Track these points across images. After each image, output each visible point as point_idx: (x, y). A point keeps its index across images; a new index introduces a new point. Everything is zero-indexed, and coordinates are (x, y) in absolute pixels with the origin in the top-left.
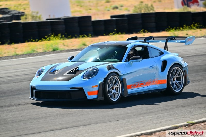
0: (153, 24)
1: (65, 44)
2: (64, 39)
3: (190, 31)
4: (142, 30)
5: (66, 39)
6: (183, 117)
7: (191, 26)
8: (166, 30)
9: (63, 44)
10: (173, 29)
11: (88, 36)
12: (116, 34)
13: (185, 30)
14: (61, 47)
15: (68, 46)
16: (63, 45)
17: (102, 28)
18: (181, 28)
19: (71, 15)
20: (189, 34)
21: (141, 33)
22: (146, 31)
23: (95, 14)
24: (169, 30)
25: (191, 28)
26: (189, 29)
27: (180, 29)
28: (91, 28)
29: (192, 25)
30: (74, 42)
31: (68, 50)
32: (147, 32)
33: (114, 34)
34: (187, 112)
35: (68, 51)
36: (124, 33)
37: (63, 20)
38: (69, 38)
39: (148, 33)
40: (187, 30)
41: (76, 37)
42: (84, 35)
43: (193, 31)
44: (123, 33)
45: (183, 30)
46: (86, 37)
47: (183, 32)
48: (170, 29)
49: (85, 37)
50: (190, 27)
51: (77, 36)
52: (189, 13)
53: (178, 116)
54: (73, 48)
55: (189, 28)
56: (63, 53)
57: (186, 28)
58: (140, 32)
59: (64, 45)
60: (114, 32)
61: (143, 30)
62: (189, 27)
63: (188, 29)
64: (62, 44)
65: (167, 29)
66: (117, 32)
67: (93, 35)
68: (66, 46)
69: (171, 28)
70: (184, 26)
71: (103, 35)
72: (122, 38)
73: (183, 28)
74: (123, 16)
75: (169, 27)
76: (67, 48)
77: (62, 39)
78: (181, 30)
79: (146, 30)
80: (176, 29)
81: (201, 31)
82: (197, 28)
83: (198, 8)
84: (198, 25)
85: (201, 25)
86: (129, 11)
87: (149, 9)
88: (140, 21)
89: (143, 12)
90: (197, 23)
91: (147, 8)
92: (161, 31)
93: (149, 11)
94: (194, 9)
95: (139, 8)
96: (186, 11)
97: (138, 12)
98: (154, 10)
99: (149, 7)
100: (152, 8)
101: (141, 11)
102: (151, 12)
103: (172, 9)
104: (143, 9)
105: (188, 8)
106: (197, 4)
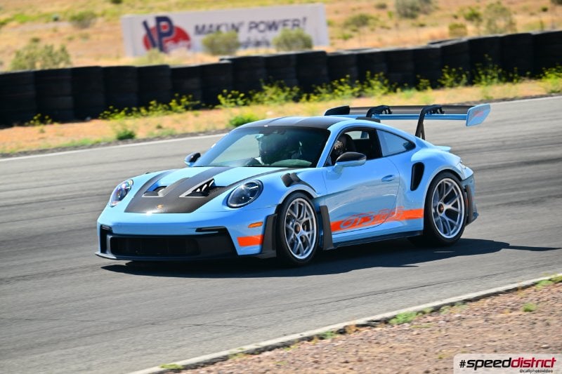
0: (68, 101)
3: (166, 117)
4: (36, 118)
6: (149, 351)
7: (171, 104)
8: (102, 114)
10: (119, 112)
13: (154, 115)
18: (143, 110)
20: (164, 126)
21: (33, 125)
22: (48, 119)
24: (108, 115)
25: (170, 109)
26: (166, 113)
27: (139, 111)
29: (174, 101)
32: (50, 121)
34: (160, 338)
39: (52, 123)
40: (158, 116)
43: (176, 116)
45: (147, 115)
47: (147, 119)
48: (112, 112)
50: (167, 107)
52: (164, 68)
53: (136, 350)
55: (165, 109)
57: (157, 111)
58: (32, 122)
61: (39, 115)
62: (165, 106)
63: (161, 112)
65: (106, 112)
69: (116, 110)
70: (151, 105)
73: (148, 110)
75: (111, 107)
78: (142, 116)
79: (47, 117)
80: (128, 113)
81: (197, 116)
82: (187, 108)
83: (189, 53)
84: (188, 100)
85: (198, 102)
86: (1, 64)
87: (57, 59)
88: (30, 92)
89: (39, 67)
90: (187, 96)
91: (50, 55)
92: (89, 118)
93: (56, 64)
94: (178, 57)
95: (27, 58)
96: (155, 62)
97: (24, 68)
98: (68, 62)
99: (56, 54)
100: (63, 56)
101: (33, 65)
102: (62, 66)
103: (118, 57)
104: (40, 58)
105: (162, 55)
106: (185, 43)
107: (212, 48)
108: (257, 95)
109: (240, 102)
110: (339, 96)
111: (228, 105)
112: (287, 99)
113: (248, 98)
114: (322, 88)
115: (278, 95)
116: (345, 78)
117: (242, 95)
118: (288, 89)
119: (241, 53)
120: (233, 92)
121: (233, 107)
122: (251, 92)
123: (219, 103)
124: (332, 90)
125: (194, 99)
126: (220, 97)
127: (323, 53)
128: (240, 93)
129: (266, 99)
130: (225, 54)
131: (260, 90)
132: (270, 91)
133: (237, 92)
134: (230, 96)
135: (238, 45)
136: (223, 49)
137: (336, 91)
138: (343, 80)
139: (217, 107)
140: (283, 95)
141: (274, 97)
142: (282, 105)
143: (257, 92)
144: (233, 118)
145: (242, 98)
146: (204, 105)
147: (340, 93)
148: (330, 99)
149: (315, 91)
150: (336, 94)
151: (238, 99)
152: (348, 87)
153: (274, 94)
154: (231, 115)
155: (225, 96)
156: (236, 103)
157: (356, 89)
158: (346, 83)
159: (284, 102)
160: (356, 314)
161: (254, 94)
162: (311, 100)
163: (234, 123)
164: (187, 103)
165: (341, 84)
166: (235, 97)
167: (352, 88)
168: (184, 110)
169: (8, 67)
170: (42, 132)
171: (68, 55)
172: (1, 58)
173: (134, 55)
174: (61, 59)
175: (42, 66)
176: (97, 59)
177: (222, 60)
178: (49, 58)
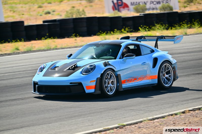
0: (85, 29)
4: (73, 35)
6: (114, 119)
7: (122, 30)
8: (97, 34)
10: (104, 33)
11: (21, 41)
12: (48, 39)
13: (116, 34)
15: (1, 51)
17: (35, 32)
18: (112, 33)
19: (4, 21)
20: (119, 38)
21: (72, 38)
23: (27, 19)
24: (100, 34)
25: (122, 32)
26: (120, 34)
27: (110, 33)
28: (24, 33)
30: (7, 46)
31: (1, 54)
32: (78, 36)
33: (46, 39)
34: (118, 114)
38: (2, 43)
39: (79, 37)
40: (117, 35)
41: (9, 42)
42: (17, 39)
44: (55, 37)
45: (113, 34)
46: (19, 41)
47: (114, 36)
48: (101, 33)
49: (17, 42)
52: (120, 17)
53: (109, 119)
54: (6, 53)
55: (120, 32)
57: (117, 33)
58: (72, 36)
60: (46, 37)
62: (120, 31)
63: (118, 33)
66: (50, 37)
67: (26, 40)
69: (102, 32)
70: (115, 31)
71: (35, 40)
72: (54, 42)
73: (114, 32)
74: (55, 21)
75: (100, 31)
78: (112, 34)
79: (77, 35)
80: (107, 34)
83: (129, 12)
84: (128, 29)
85: (132, 30)
86: (61, 16)
87: (81, 14)
88: (71, 26)
89: (74, 17)
90: (128, 28)
91: (79, 12)
92: (92, 35)
93: (81, 15)
94: (125, 13)
95: (70, 13)
96: (116, 15)
97: (69, 17)
98: (85, 15)
99: (81, 12)
100: (83, 13)
101: (72, 16)
102: (83, 16)
103: (103, 13)
104: (75, 14)
105: (119, 13)
106: (127, 8)
107: (137, 10)
108: (153, 27)
109: (147, 30)
110: (182, 28)
111: (143, 31)
112: (164, 29)
113: (150, 29)
114: (177, 25)
115: (161, 27)
116: (185, 21)
117: (148, 27)
118: (164, 25)
119: (147, 12)
120: (144, 26)
121: (144, 31)
122: (151, 26)
123: (139, 30)
124: (180, 26)
125: (130, 29)
126: (140, 28)
127: (177, 12)
128: (147, 26)
129: (156, 29)
130: (141, 13)
131: (154, 26)
132: (158, 26)
133: (146, 26)
134: (143, 27)
135: (146, 9)
136: (141, 11)
137: (181, 26)
138: (184, 22)
140: (162, 27)
141: (159, 28)
142: (162, 31)
143: (153, 26)
145: (148, 28)
146: (134, 31)
147: (183, 27)
148: (179, 29)
149: (174, 26)
150: (182, 27)
151: (146, 29)
152: (186, 25)
153: (159, 27)
154: (144, 34)
155: (141, 27)
156: (145, 30)
157: (189, 25)
158: (185, 23)
159: (163, 30)
160: (188, 106)
161: (152, 27)
162: (172, 29)
164: (128, 30)
165: (183, 23)
166: (145, 28)
167: (187, 25)
168: (127, 33)
169: (63, 17)
170: (76, 40)
171: (85, 13)
172: (61, 13)
173: (109, 13)
174: (83, 14)
175: (76, 16)
176: (95, 14)
177: (140, 14)
178: (78, 14)
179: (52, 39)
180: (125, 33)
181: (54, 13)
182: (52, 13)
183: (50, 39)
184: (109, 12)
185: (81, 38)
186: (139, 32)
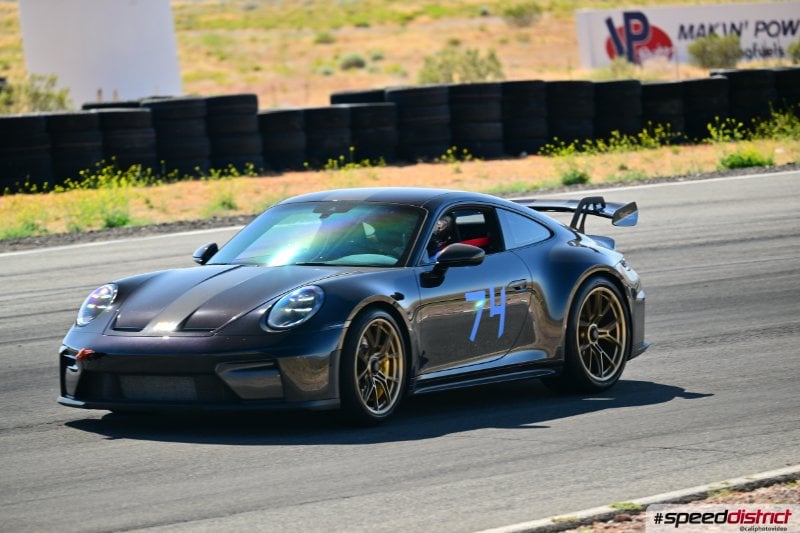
0: (495, 129)
1: (154, 201)
2: (149, 184)
3: (634, 154)
4: (449, 151)
5: (159, 181)
6: (596, 483)
7: (640, 135)
8: (542, 149)
9: (148, 202)
10: (567, 146)
11: (242, 172)
12: (351, 165)
14: (139, 215)
15: (164, 211)
16: (145, 206)
17: (299, 140)
18: (601, 144)
19: (179, 92)
20: (630, 166)
21: (446, 162)
22: (467, 154)
23: (273, 89)
24: (551, 150)
25: (640, 142)
26: (633, 148)
27: (595, 145)
28: (256, 142)
29: (645, 131)
30: (190, 193)
31: (165, 225)
32: (469, 157)
33: (341, 165)
34: (612, 465)
35: (163, 228)
36: (382, 161)
37: (148, 110)
38: (169, 180)
39: (472, 160)
40: (621, 152)
41: (197, 177)
42: (230, 166)
43: (647, 153)
44: (379, 160)
45: (607, 151)
46: (236, 174)
47: (607, 156)
48: (557, 145)
49: (230, 177)
50: (635, 140)
51: (202, 173)
52: (632, 85)
53: (578, 482)
54: (182, 218)
55: (632, 142)
56: (144, 236)
57: (621, 145)
58: (444, 157)
59: (151, 207)
60: (342, 158)
61: (455, 148)
62: (632, 138)
63: (626, 146)
64: (141, 200)
65: (548, 146)
66: (357, 159)
67: (262, 169)
68: (158, 208)
69: (563, 143)
70: (614, 136)
71: (300, 169)
72: (375, 178)
73: (607, 143)
74: (378, 95)
75: (556, 139)
76: (160, 219)
77: (141, 184)
78: (600, 151)
79: (465, 151)
80: (579, 149)
81: (676, 153)
82: (663, 142)
83: (670, 65)
84: (665, 131)
85: (679, 134)
86: (405, 75)
87: (483, 70)
88: (443, 115)
89: (457, 80)
90: (664, 126)
91: (474, 64)
92: (524, 154)
93: (480, 75)
94: (654, 69)
95: (441, 67)
96: (621, 77)
97: (437, 81)
98: (499, 74)
99: (482, 62)
100: (492, 65)
101: (450, 77)
102: (490, 79)
103: (570, 68)
104: (459, 68)
105: (631, 66)
106: (667, 50)
107: (702, 57)
108: (763, 125)
109: (738, 135)
111: (721, 138)
113: (750, 131)
115: (793, 126)
117: (741, 124)
119: (743, 65)
120: (728, 120)
121: (728, 141)
122: (754, 120)
123: (708, 135)
125: (673, 130)
126: (709, 126)
128: (738, 121)
129: (775, 130)
130: (718, 66)
131: (768, 118)
132: (782, 119)
133: (734, 121)
134: (723, 125)
135: (740, 54)
136: (718, 59)
139: (704, 140)
141: (787, 128)
142: (796, 140)
143: (762, 121)
144: (726, 158)
145: (740, 130)
146: (686, 137)
151: (736, 130)
153: (787, 123)
154: (725, 152)
155: (716, 125)
156: (732, 136)
161: (758, 124)
163: (728, 164)
164: (664, 135)
166: (730, 127)
168: (658, 144)
169: (414, 81)
170: (458, 171)
171: (498, 64)
172: (405, 67)
173: (591, 66)
174: (489, 69)
175: (461, 79)
176: (540, 71)
177: (715, 74)
178: (470, 68)
179: (365, 166)
180: (654, 148)
181: (379, 64)
182: (370, 64)
183: (357, 166)
184: (594, 64)
185: (478, 163)
186: (706, 143)
